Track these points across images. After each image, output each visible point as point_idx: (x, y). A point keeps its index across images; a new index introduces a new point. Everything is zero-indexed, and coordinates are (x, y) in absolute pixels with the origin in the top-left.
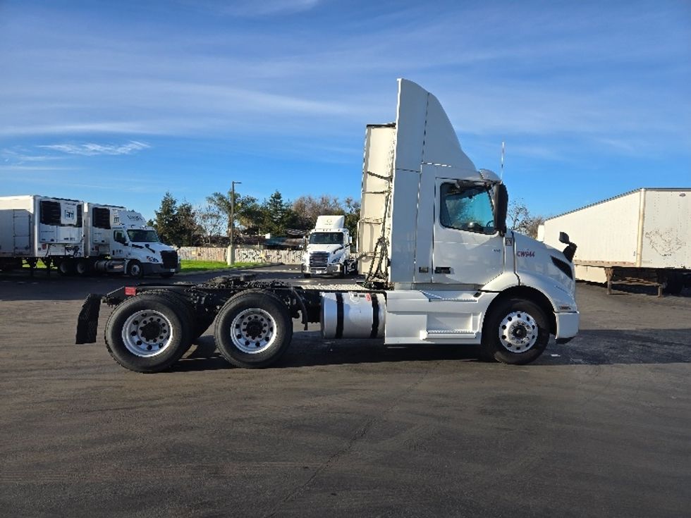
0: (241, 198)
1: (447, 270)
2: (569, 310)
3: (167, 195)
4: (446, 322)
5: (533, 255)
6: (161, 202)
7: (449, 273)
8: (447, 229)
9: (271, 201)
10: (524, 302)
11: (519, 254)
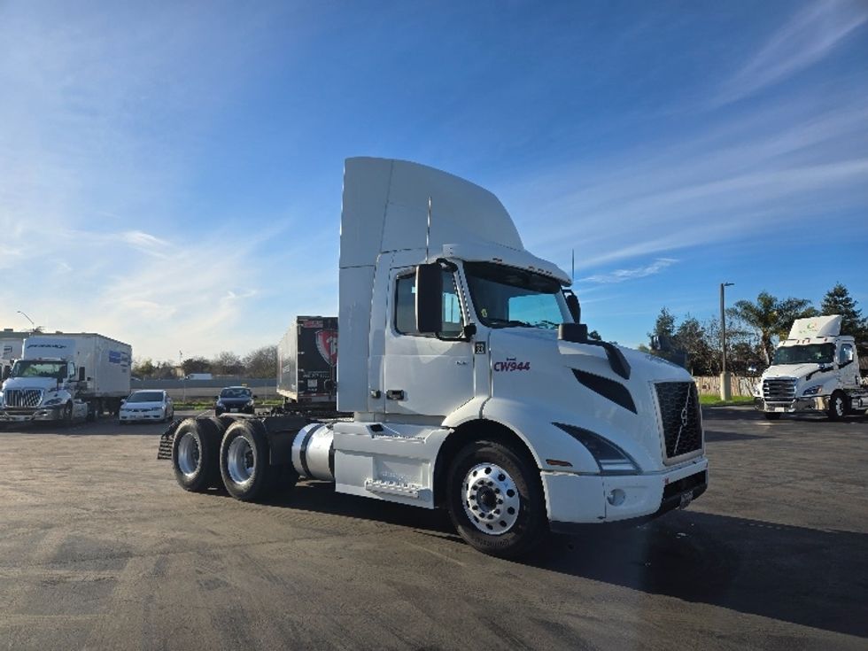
0: (778, 303)
1: (399, 395)
2: (568, 468)
3: (663, 311)
4: (395, 469)
5: (527, 367)
6: (655, 323)
7: (402, 398)
8: (403, 337)
9: (828, 300)
10: (495, 448)
11: (499, 367)
